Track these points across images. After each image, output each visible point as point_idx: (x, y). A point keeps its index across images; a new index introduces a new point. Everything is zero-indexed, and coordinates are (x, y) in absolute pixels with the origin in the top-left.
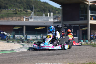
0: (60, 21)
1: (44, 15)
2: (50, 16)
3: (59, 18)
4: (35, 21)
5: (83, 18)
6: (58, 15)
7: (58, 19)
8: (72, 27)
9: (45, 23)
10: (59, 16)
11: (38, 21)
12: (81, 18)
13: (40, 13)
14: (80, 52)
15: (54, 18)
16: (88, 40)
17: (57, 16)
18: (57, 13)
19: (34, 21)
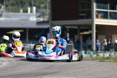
0: (48, 20)
1: (22, 10)
2: (31, 12)
3: (46, 15)
4: (7, 20)
5: (84, 16)
6: (44, 10)
7: (44, 17)
8: (66, 29)
9: (22, 24)
10: (46, 12)
11: (11, 20)
12: (81, 15)
13: (16, 7)
14: (79, 70)
15: (38, 15)
16: (93, 51)
17: (42, 12)
18: (43, 8)
19: (5, 21)
